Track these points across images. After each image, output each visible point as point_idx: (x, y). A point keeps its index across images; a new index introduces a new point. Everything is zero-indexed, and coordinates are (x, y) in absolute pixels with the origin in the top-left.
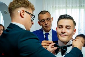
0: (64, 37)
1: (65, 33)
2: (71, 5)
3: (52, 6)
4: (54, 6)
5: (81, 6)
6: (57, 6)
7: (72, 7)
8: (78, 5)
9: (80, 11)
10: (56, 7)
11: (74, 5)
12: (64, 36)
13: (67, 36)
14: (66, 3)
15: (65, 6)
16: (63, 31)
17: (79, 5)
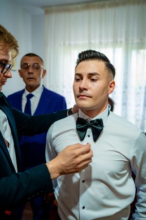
0: (84, 99)
2: (97, 41)
3: (62, 43)
4: (67, 43)
5: (117, 42)
6: (72, 43)
7: (101, 43)
8: (111, 40)
9: (114, 51)
10: (70, 44)
11: (103, 41)
12: (85, 97)
13: (90, 97)
14: (89, 36)
15: (87, 42)
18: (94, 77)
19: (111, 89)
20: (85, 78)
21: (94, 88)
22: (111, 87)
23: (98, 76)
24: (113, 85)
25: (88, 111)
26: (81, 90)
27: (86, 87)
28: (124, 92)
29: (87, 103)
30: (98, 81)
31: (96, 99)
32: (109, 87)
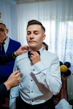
1: (33, 38)
5: (52, 18)
7: (44, 18)
12: (32, 42)
13: (35, 42)
16: (31, 37)
17: (50, 17)
18: (36, 33)
19: (44, 38)
20: (32, 33)
21: (36, 37)
22: (44, 37)
23: (38, 32)
24: (44, 36)
25: (34, 48)
26: (31, 39)
27: (33, 37)
28: (56, 42)
29: (34, 45)
30: (38, 34)
31: (38, 43)
32: (43, 37)
